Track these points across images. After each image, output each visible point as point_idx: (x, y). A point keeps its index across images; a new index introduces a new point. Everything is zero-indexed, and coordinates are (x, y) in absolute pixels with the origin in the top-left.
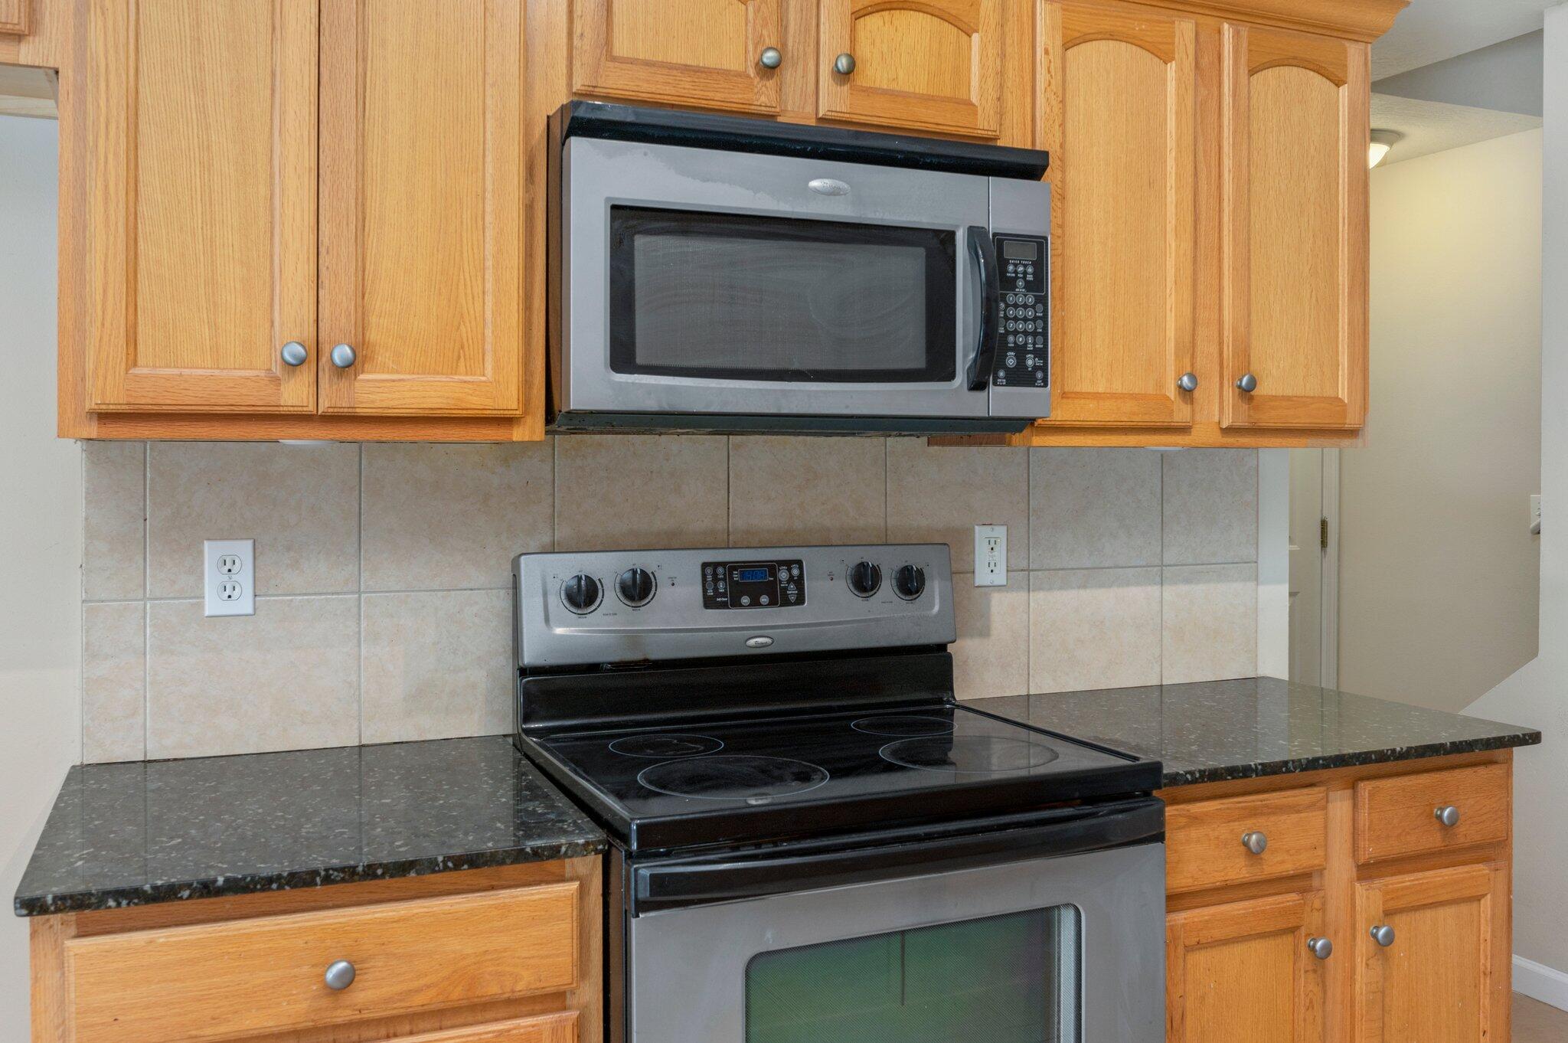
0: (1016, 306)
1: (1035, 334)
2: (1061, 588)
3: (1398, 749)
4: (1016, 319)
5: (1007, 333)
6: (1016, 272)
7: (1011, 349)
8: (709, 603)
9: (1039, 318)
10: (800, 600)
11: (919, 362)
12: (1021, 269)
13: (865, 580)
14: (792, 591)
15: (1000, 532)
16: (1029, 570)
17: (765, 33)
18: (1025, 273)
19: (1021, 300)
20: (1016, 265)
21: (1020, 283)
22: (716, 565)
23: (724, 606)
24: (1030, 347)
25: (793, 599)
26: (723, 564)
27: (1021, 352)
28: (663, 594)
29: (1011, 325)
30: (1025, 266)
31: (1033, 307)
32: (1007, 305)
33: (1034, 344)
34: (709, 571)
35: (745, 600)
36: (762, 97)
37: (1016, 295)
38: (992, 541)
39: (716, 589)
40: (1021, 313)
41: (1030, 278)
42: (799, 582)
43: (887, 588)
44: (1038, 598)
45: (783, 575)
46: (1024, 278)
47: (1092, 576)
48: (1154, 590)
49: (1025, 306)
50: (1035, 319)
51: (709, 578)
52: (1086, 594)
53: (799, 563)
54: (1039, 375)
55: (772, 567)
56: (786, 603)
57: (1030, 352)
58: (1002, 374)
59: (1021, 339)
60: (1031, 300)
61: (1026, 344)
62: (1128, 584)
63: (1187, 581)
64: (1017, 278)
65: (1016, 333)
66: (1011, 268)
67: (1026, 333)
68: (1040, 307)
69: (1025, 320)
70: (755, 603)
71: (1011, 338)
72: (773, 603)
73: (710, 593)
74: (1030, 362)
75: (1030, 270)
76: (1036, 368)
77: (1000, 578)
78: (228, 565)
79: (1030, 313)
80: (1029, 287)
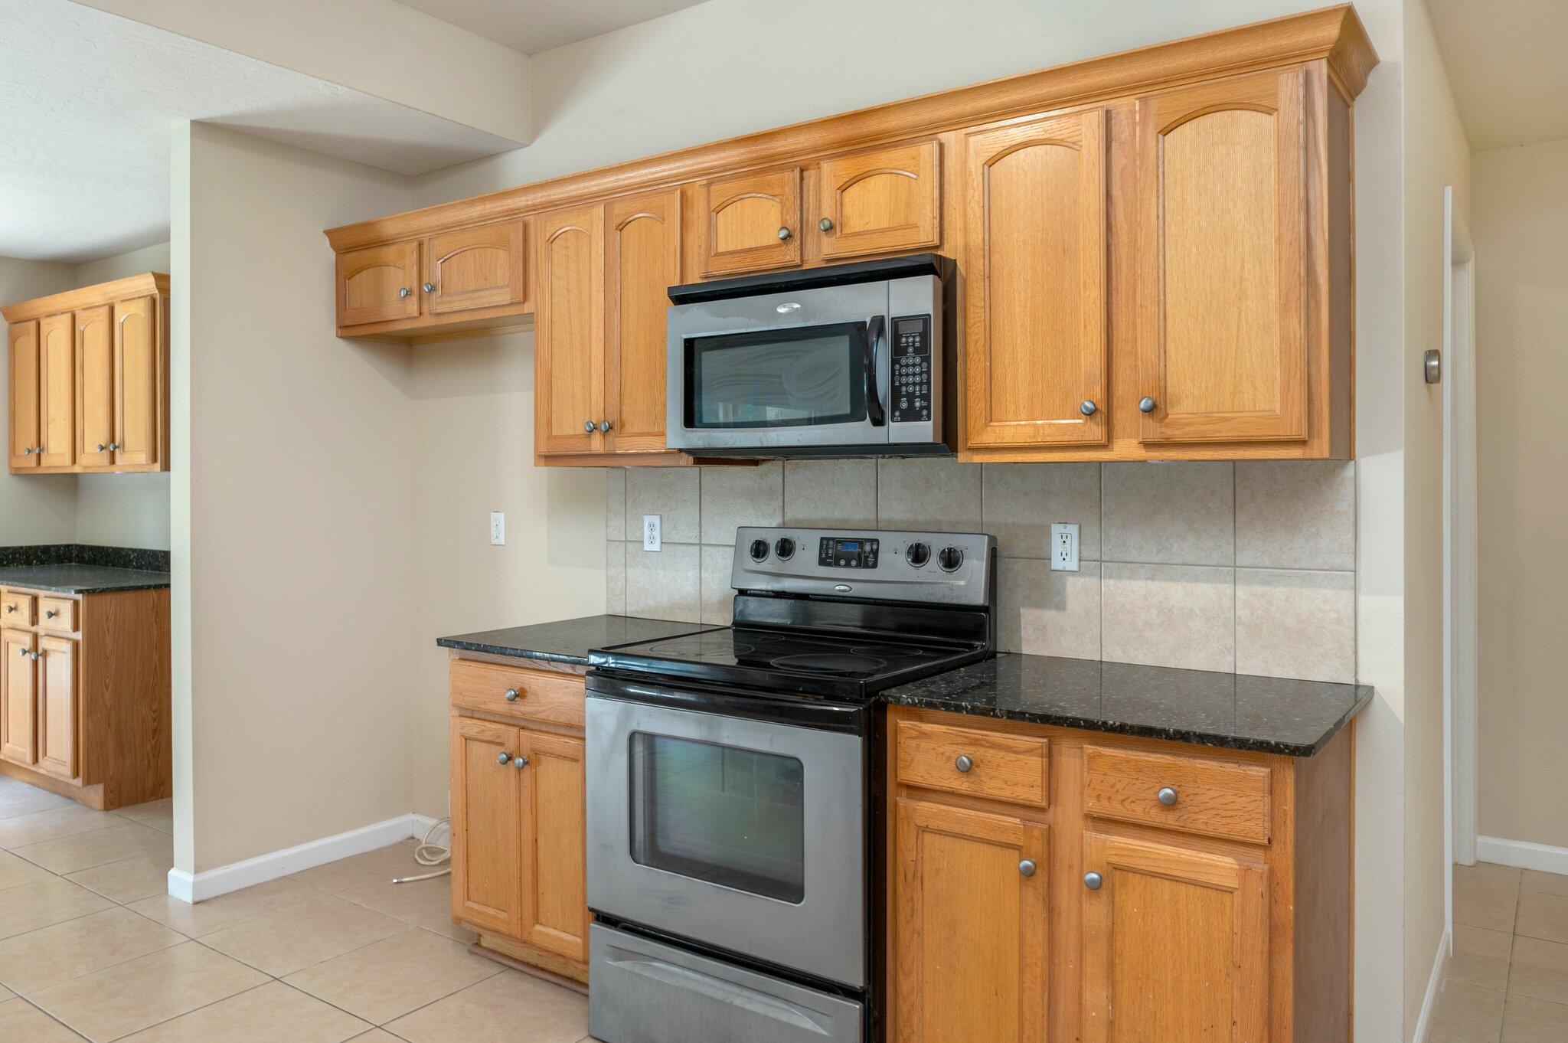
0: (907, 366)
1: (921, 384)
2: (1129, 578)
3: (1111, 722)
4: (907, 375)
5: (901, 385)
6: (907, 342)
7: (904, 396)
8: (822, 562)
9: (925, 372)
10: (875, 566)
11: (847, 410)
12: (911, 339)
13: (918, 555)
14: (871, 560)
15: (1073, 530)
16: (1101, 561)
17: (788, 217)
18: (914, 342)
19: (911, 361)
20: (907, 338)
21: (911, 350)
22: (829, 539)
23: (829, 564)
24: (918, 393)
25: (871, 564)
26: (833, 539)
27: (911, 398)
28: (798, 553)
29: (904, 380)
30: (914, 337)
31: (920, 365)
32: (901, 366)
33: (921, 391)
34: (825, 542)
35: (843, 562)
36: (790, 256)
37: (907, 358)
38: (1064, 537)
39: (827, 554)
40: (911, 370)
41: (917, 345)
42: (875, 553)
43: (934, 563)
44: (1109, 584)
45: (867, 548)
46: (913, 346)
47: (1159, 569)
48: (1226, 589)
49: (914, 365)
50: (921, 374)
51: (824, 547)
52: (1154, 586)
53: (877, 541)
54: (925, 412)
55: (861, 542)
56: (867, 566)
57: (917, 397)
58: (897, 414)
59: (911, 389)
60: (918, 360)
61: (915, 391)
62: (1196, 580)
63: (1264, 583)
64: (908, 346)
65: (907, 384)
66: (904, 340)
67: (914, 384)
68: (925, 365)
69: (914, 375)
70: (848, 565)
71: (904, 389)
72: (858, 565)
73: (824, 556)
74: (917, 404)
75: (918, 339)
76: (922, 408)
77: (1072, 564)
78: (652, 527)
79: (918, 370)
80: (917, 351)
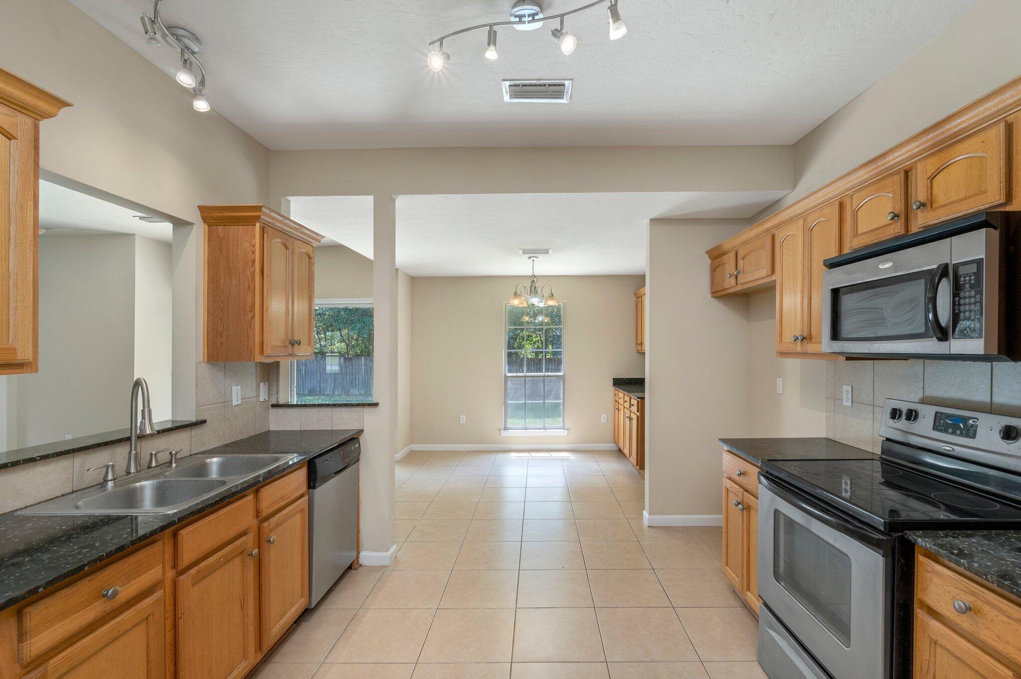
0: (965, 298)
1: (975, 311)
4: (965, 304)
5: (960, 311)
6: (965, 281)
8: (935, 428)
9: (978, 302)
10: (974, 437)
11: (922, 330)
12: (968, 278)
13: (1010, 434)
14: (971, 432)
18: (970, 280)
19: (967, 294)
20: (965, 277)
21: (967, 286)
22: (942, 413)
23: (941, 431)
24: (973, 318)
25: (971, 435)
26: (945, 414)
27: (967, 321)
28: (920, 420)
29: (962, 308)
30: (970, 276)
31: (975, 296)
32: (960, 298)
33: (975, 316)
34: (939, 415)
35: (950, 430)
36: (897, 230)
37: (965, 292)
39: (940, 423)
40: (967, 301)
41: (973, 282)
42: (975, 428)
45: (970, 424)
46: (970, 283)
49: (970, 297)
50: (975, 303)
51: (938, 418)
54: (978, 332)
55: (965, 419)
56: (967, 436)
57: (972, 321)
58: (957, 333)
59: (967, 315)
60: (973, 293)
61: (970, 316)
64: (965, 283)
65: (965, 311)
66: (962, 279)
67: (970, 311)
68: (978, 296)
69: (970, 304)
70: (954, 433)
71: (962, 314)
72: (962, 435)
73: (937, 424)
74: (973, 326)
75: (973, 278)
76: (976, 329)
79: (973, 300)
80: (972, 287)
